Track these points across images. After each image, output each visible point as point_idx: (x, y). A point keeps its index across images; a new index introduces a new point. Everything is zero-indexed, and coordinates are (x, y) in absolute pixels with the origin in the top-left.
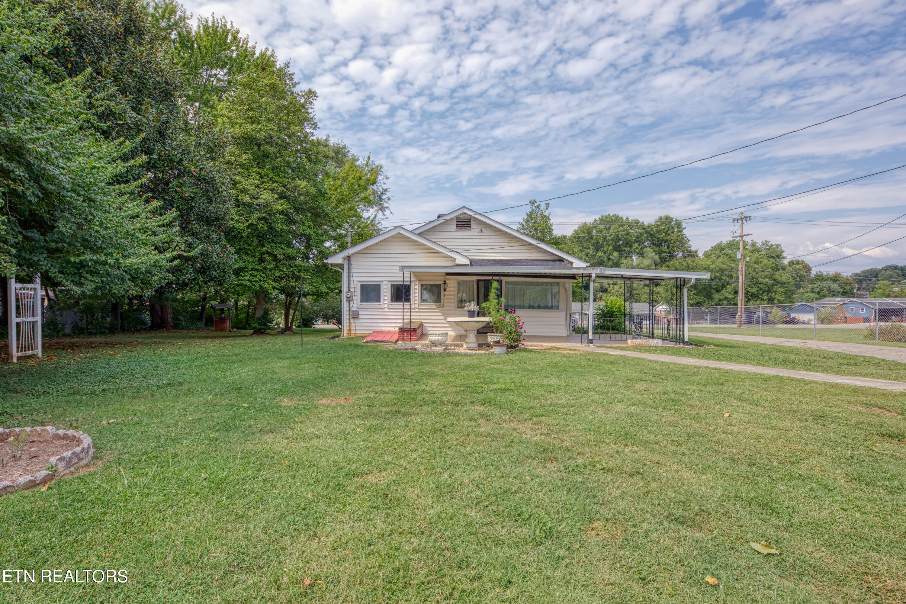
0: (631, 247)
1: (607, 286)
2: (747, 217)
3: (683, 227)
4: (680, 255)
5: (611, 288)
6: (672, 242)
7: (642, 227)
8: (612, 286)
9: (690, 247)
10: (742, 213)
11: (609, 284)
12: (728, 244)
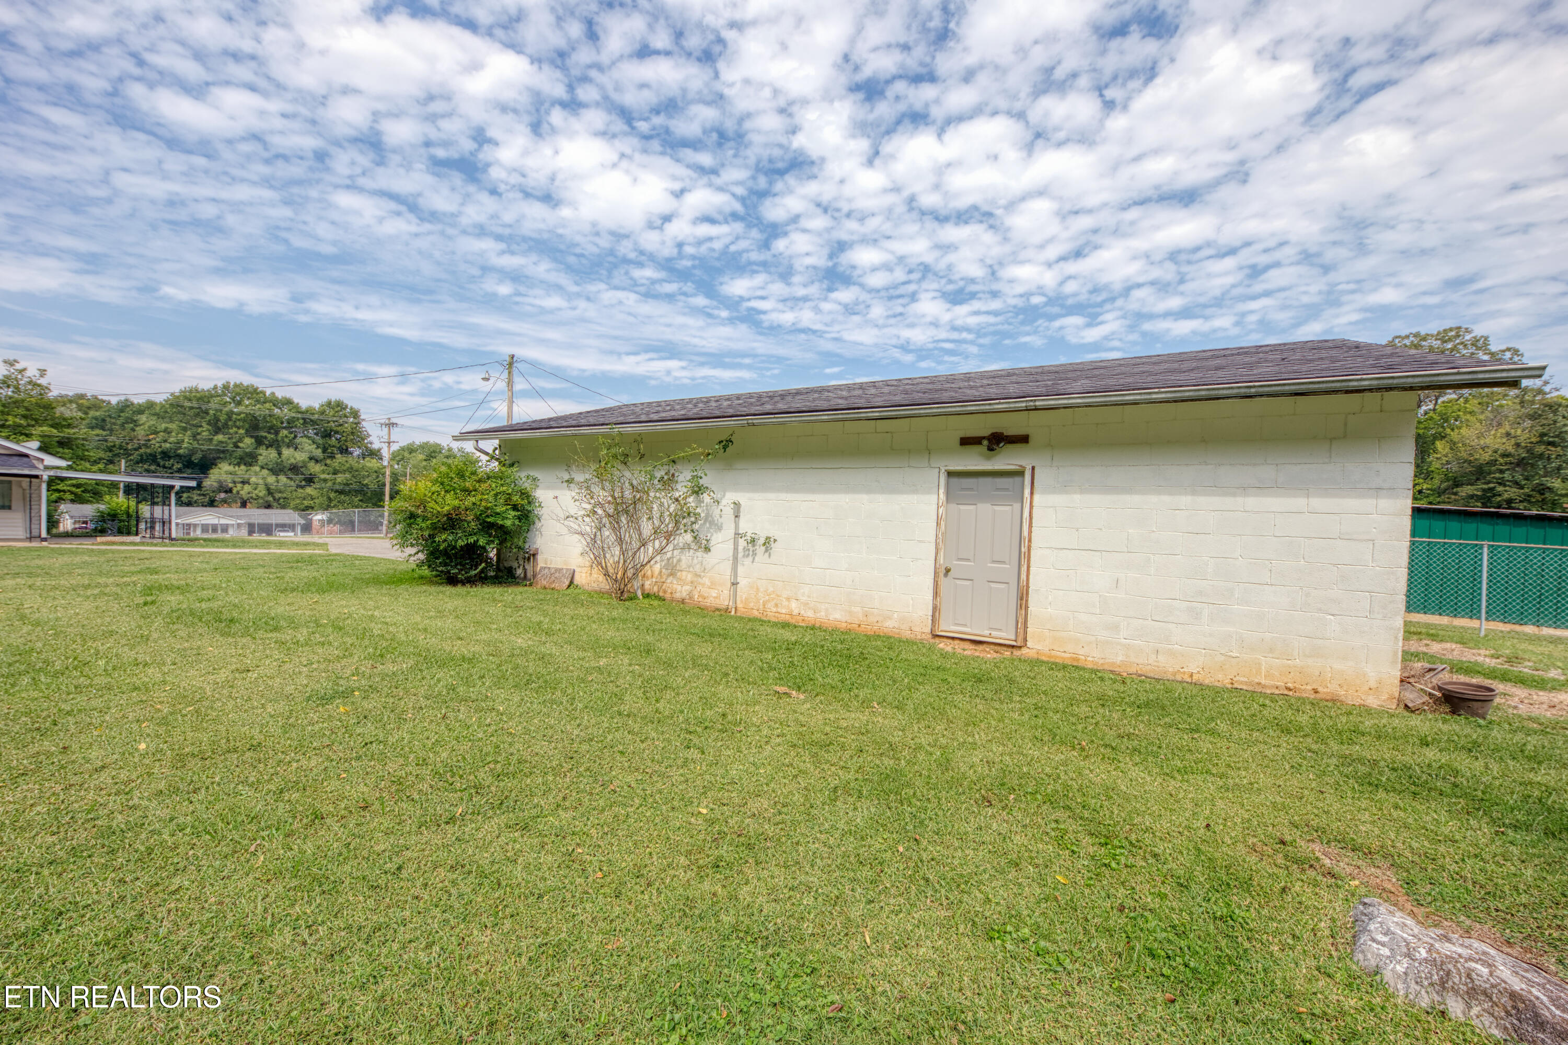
0: (277, 433)
1: (231, 485)
2: (393, 424)
3: (362, 417)
4: (357, 452)
5: (239, 488)
6: (345, 434)
7: (297, 408)
8: (239, 486)
9: (371, 443)
10: (389, 419)
11: (234, 482)
12: (420, 446)
